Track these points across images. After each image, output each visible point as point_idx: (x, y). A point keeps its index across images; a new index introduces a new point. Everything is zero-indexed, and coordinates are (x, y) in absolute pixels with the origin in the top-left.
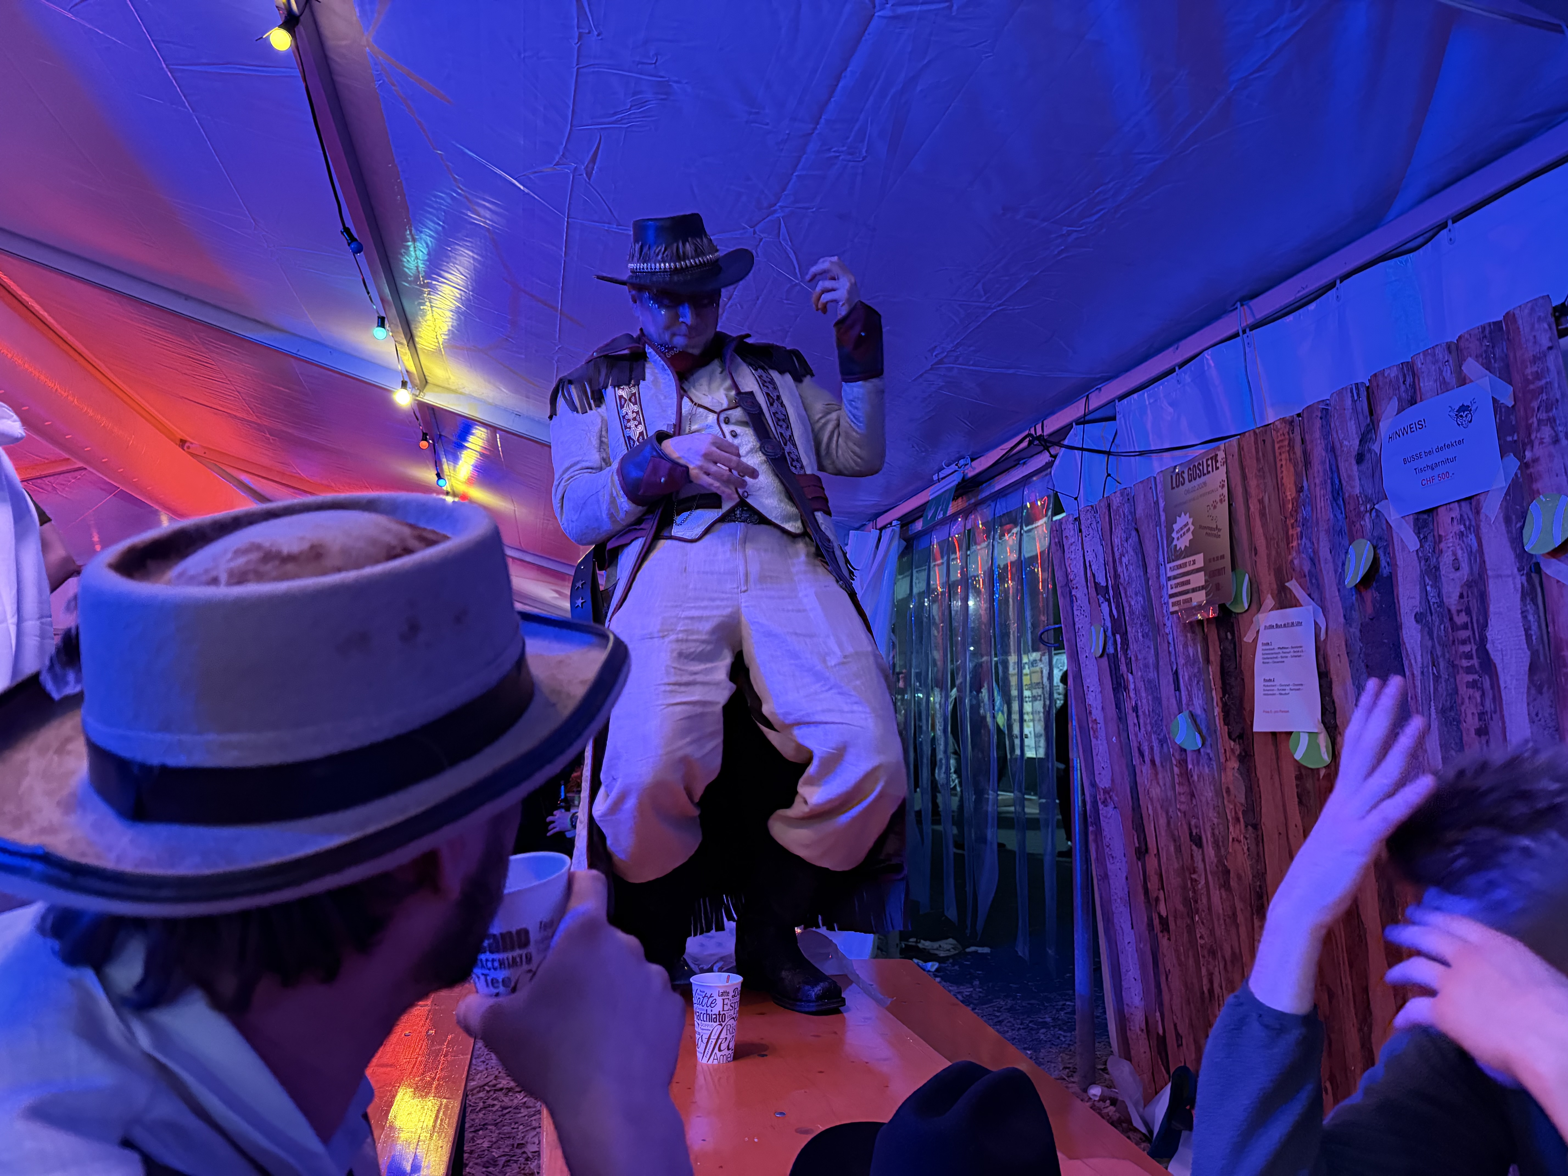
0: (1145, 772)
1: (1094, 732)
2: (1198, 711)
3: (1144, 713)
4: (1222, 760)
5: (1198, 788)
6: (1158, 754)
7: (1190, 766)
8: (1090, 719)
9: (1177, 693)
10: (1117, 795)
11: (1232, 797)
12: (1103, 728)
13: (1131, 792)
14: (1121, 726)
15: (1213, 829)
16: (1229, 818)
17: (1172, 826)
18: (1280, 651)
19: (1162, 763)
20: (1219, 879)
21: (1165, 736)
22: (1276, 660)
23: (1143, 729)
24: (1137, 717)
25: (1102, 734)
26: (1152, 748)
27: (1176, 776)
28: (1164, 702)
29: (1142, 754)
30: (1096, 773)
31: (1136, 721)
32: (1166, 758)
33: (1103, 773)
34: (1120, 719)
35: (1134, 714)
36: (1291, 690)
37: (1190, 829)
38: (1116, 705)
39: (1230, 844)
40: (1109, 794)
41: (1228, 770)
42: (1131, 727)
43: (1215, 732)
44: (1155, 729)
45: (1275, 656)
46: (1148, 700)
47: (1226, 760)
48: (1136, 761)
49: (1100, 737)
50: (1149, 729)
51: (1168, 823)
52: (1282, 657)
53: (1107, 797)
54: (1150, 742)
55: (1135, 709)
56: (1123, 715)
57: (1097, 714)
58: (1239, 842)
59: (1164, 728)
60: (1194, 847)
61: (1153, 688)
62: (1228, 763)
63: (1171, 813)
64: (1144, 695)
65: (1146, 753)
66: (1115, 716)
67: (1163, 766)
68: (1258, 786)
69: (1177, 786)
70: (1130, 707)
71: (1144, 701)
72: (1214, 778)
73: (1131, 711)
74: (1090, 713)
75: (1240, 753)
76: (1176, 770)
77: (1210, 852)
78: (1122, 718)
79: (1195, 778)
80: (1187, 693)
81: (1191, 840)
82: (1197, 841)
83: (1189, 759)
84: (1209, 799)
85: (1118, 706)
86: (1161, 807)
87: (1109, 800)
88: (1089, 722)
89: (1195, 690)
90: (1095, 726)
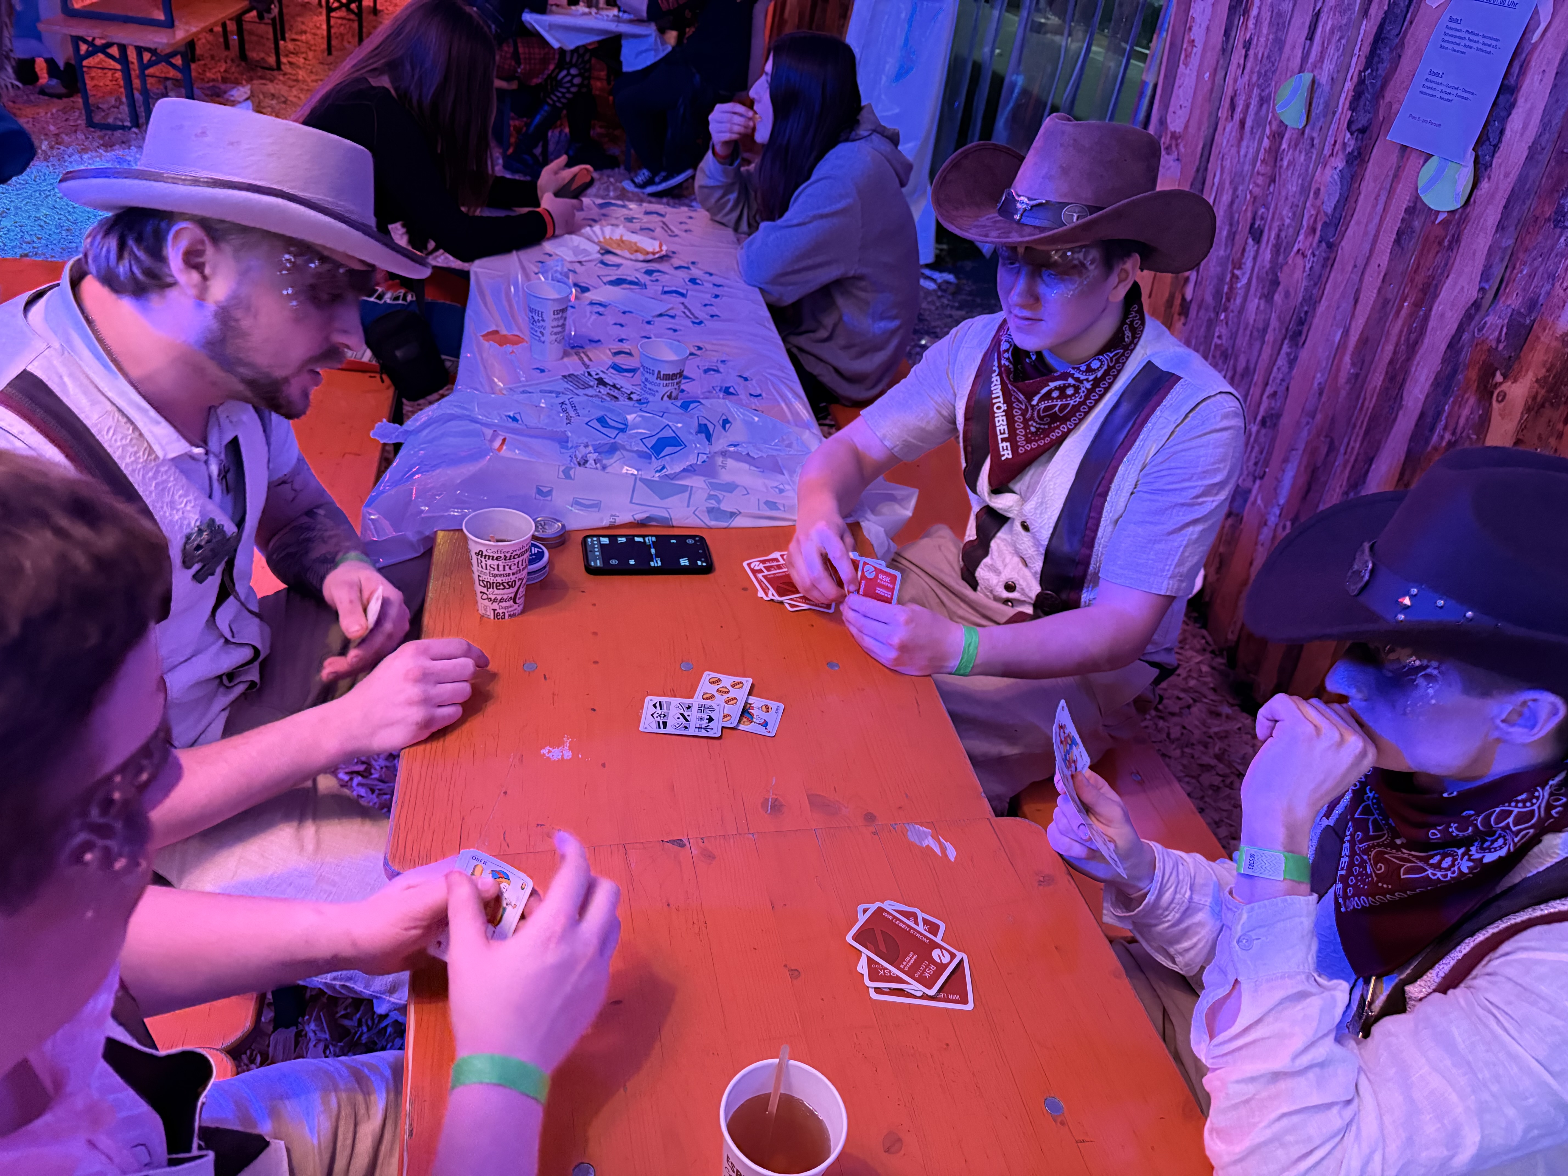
0: (1228, 131)
1: (1186, 56)
2: (1324, 79)
3: (1256, 55)
4: (1327, 151)
5: (1283, 177)
6: (1252, 116)
7: (1284, 146)
8: (1186, 37)
9: (1308, 42)
10: (1185, 146)
11: (1318, 203)
12: (1198, 55)
13: (1203, 148)
14: (1221, 62)
15: (1280, 230)
16: (1305, 223)
17: (1235, 206)
18: (1467, 36)
19: (1252, 128)
20: (1263, 288)
21: (1269, 95)
22: (1457, 48)
23: (1246, 77)
24: (1246, 56)
25: (1195, 61)
26: (1247, 106)
27: (1262, 150)
28: (1287, 49)
29: (1233, 107)
30: (1171, 109)
31: (1242, 62)
32: (1260, 123)
33: (1179, 112)
34: (1224, 50)
35: (1243, 52)
36: (1457, 96)
37: (1254, 219)
38: (1226, 31)
39: (1292, 254)
40: (1176, 139)
41: (1328, 167)
42: (1233, 67)
43: (1334, 113)
44: (1261, 81)
45: (1458, 41)
46: (1268, 40)
47: (1332, 154)
48: (1223, 113)
49: (1190, 66)
50: (1254, 78)
51: (1232, 202)
52: (1465, 46)
53: (1174, 143)
54: (1249, 97)
55: (1247, 45)
56: (1230, 46)
57: (1198, 33)
58: (1304, 256)
59: (1273, 83)
60: (1250, 241)
61: (1280, 23)
62: (1333, 159)
63: (1239, 192)
64: (1265, 31)
65: (1239, 109)
66: (1219, 46)
67: (1252, 132)
68: (1356, 202)
69: (1259, 163)
70: (1241, 40)
71: (1262, 39)
72: (1307, 170)
73: (1240, 46)
74: (1190, 29)
75: (1353, 151)
76: (1266, 143)
77: (1267, 255)
78: (1226, 51)
79: (1285, 163)
80: (1320, 49)
81: (1250, 232)
82: (1256, 234)
83: (1287, 136)
84: (1290, 194)
85: (1227, 33)
86: (1231, 183)
87: (1174, 148)
88: (1186, 40)
89: (1331, 50)
90: (1189, 49)
